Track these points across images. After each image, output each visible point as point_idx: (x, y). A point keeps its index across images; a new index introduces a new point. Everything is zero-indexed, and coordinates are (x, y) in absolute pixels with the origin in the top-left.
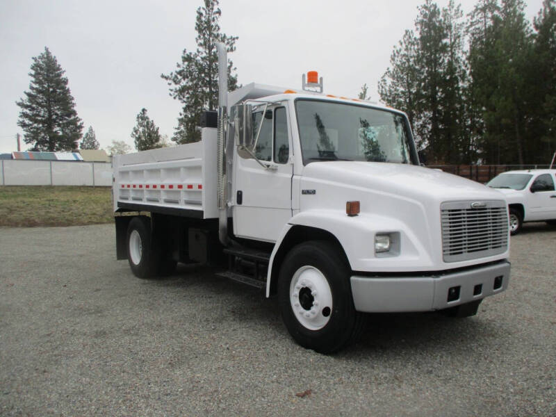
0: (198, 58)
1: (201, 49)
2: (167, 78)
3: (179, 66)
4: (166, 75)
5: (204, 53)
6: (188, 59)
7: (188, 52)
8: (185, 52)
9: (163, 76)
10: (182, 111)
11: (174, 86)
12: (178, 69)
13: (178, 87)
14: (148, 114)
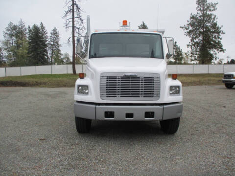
0: (198, 16)
1: (199, 12)
2: (183, 28)
3: (188, 21)
4: (182, 26)
5: (200, 13)
6: (193, 17)
7: (193, 14)
8: (191, 14)
9: (181, 27)
10: (190, 41)
11: (186, 31)
12: (188, 23)
13: (188, 31)
14: (177, 44)
